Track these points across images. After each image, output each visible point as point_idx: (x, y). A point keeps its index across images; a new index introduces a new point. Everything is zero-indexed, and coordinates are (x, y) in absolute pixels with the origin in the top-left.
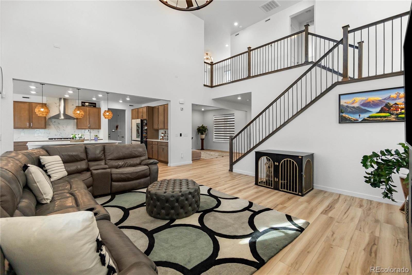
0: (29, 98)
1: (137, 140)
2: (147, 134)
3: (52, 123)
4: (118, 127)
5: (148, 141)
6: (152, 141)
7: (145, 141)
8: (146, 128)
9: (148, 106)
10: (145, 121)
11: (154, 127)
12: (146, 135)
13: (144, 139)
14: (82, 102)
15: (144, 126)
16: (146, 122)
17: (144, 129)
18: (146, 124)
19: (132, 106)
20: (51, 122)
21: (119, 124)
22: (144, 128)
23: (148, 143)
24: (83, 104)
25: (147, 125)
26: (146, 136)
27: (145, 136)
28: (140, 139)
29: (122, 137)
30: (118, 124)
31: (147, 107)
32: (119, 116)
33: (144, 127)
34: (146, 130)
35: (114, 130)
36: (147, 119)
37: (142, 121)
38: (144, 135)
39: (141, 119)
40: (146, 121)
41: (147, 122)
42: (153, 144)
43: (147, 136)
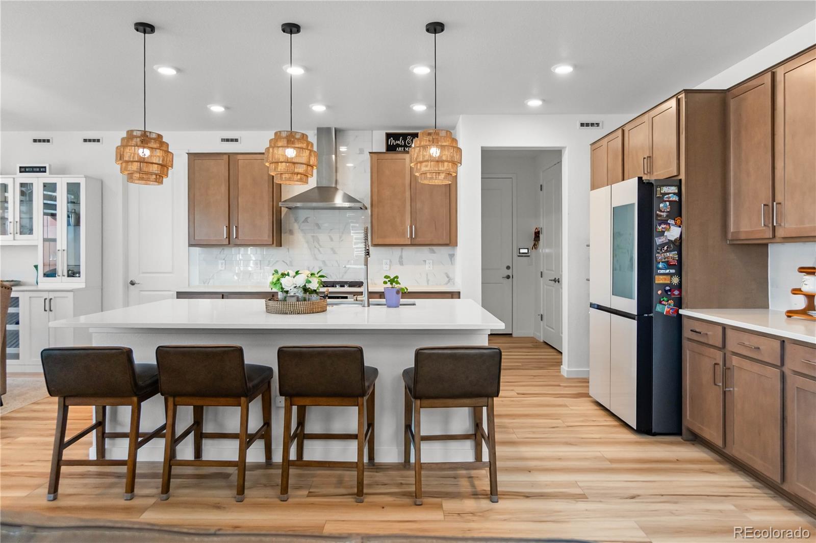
0: (236, 140)
1: (614, 307)
2: (679, 274)
3: (298, 223)
4: (541, 236)
5: (685, 322)
6: (724, 327)
7: (667, 317)
8: (673, 233)
9: (687, 92)
10: (665, 189)
11: (732, 229)
12: (675, 280)
13: (659, 308)
14: (389, 136)
15: (665, 222)
16: (676, 198)
17: (659, 241)
18: (677, 211)
19: (592, 125)
20: (296, 220)
21: (542, 224)
22: (662, 233)
23: (686, 333)
24: (392, 141)
25: (680, 215)
26: (673, 287)
27: (670, 285)
28: (634, 302)
29: (555, 280)
30: (541, 226)
31: (679, 101)
32: (544, 188)
33: (660, 228)
34: (677, 245)
35: (526, 251)
36: (682, 176)
37: (646, 190)
38: (659, 280)
39: (640, 179)
40: (674, 189)
41: (679, 194)
42: (732, 345)
43: (679, 287)
